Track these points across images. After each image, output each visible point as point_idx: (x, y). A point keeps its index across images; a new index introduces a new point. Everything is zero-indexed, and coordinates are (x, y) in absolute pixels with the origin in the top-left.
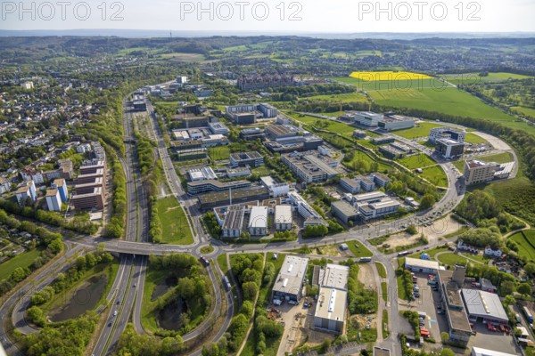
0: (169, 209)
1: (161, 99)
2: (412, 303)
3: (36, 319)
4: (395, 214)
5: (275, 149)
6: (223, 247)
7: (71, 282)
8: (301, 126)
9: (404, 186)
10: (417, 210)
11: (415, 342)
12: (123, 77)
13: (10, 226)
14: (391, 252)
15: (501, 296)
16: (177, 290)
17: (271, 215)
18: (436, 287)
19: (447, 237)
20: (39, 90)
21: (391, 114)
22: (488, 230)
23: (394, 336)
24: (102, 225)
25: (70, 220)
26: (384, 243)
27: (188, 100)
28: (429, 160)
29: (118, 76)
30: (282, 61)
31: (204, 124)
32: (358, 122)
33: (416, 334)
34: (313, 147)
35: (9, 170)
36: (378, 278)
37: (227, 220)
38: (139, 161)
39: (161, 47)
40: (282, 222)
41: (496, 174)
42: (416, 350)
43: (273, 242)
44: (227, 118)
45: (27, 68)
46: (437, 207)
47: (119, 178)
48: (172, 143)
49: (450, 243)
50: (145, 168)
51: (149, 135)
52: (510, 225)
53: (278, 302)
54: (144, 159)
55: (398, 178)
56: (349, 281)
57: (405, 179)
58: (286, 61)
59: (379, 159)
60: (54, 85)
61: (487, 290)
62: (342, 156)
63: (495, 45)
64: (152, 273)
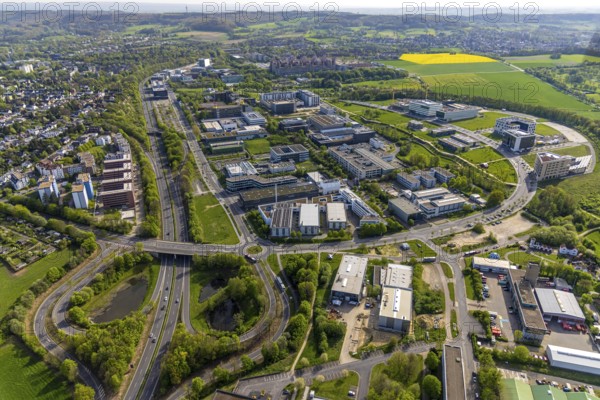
0: (208, 207)
1: (183, 85)
2: (481, 303)
3: (78, 319)
4: (459, 212)
5: (321, 142)
6: (271, 247)
7: (109, 283)
8: (348, 116)
9: (469, 182)
10: (484, 208)
11: (487, 341)
12: (136, 59)
13: (36, 224)
14: (457, 252)
15: (577, 295)
16: (227, 291)
17: (323, 214)
18: (507, 287)
19: (517, 236)
20: (40, 75)
21: (451, 103)
22: (563, 228)
23: (464, 336)
24: (135, 224)
25: (100, 218)
26: (449, 242)
27: (215, 86)
28: (495, 154)
29: (129, 59)
30: (319, 41)
31: (237, 113)
32: (413, 112)
33: (487, 333)
34: (364, 139)
35: (23, 165)
36: (443, 278)
37: (275, 219)
38: (168, 155)
39: (176, 24)
40: (335, 220)
41: (571, 168)
42: (488, 348)
43: (327, 242)
44: (263, 107)
45: (22, 48)
46: (506, 204)
47: (149, 173)
48: (203, 135)
49: (522, 242)
50: (175, 163)
51: (175, 126)
52: (587, 223)
53: (338, 302)
54: (174, 153)
55: (462, 174)
56: (413, 281)
57: (469, 175)
58: (324, 41)
59: (439, 153)
60: (57, 68)
61: (562, 290)
62: (397, 149)
63: (569, 22)
64: (197, 274)
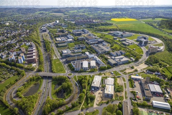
0: (57, 62)
1: (51, 28)
2: (133, 89)
3: (19, 96)
4: (127, 63)
5: (89, 43)
6: (74, 74)
7: (28, 85)
8: (96, 36)
9: (130, 54)
10: (134, 61)
11: (135, 100)
12: (38, 21)
13: (8, 68)
14: (127, 74)
15: (160, 86)
16: (62, 86)
17: (89, 64)
18: (141, 84)
19: (143, 69)
20: (11, 26)
21: (125, 32)
22: (156, 67)
23: (128, 98)
24: (36, 68)
25: (26, 66)
26: (124, 71)
27: (60, 28)
28: (137, 46)
29: (36, 21)
30: (89, 15)
31: (66, 36)
32: (114, 35)
33: (135, 97)
34: (101, 42)
35: (5, 51)
36: (123, 82)
37: (76, 66)
38: (46, 48)
39: (49, 11)
40: (93, 66)
41: (158, 50)
42: (135, 102)
43: (90, 72)
44: (73, 34)
45: (6, 18)
46: (140, 60)
47: (40, 53)
48: (56, 42)
49: (145, 71)
50: (48, 50)
51: (48, 40)
52: (163, 65)
53: (93, 89)
54: (48, 47)
55: (128, 52)
56: (114, 83)
57: (130, 52)
58: (90, 15)
59: (122, 46)
60: (16, 24)
61: (156, 84)
62: (110, 45)
63: (157, 9)
64: (54, 82)
